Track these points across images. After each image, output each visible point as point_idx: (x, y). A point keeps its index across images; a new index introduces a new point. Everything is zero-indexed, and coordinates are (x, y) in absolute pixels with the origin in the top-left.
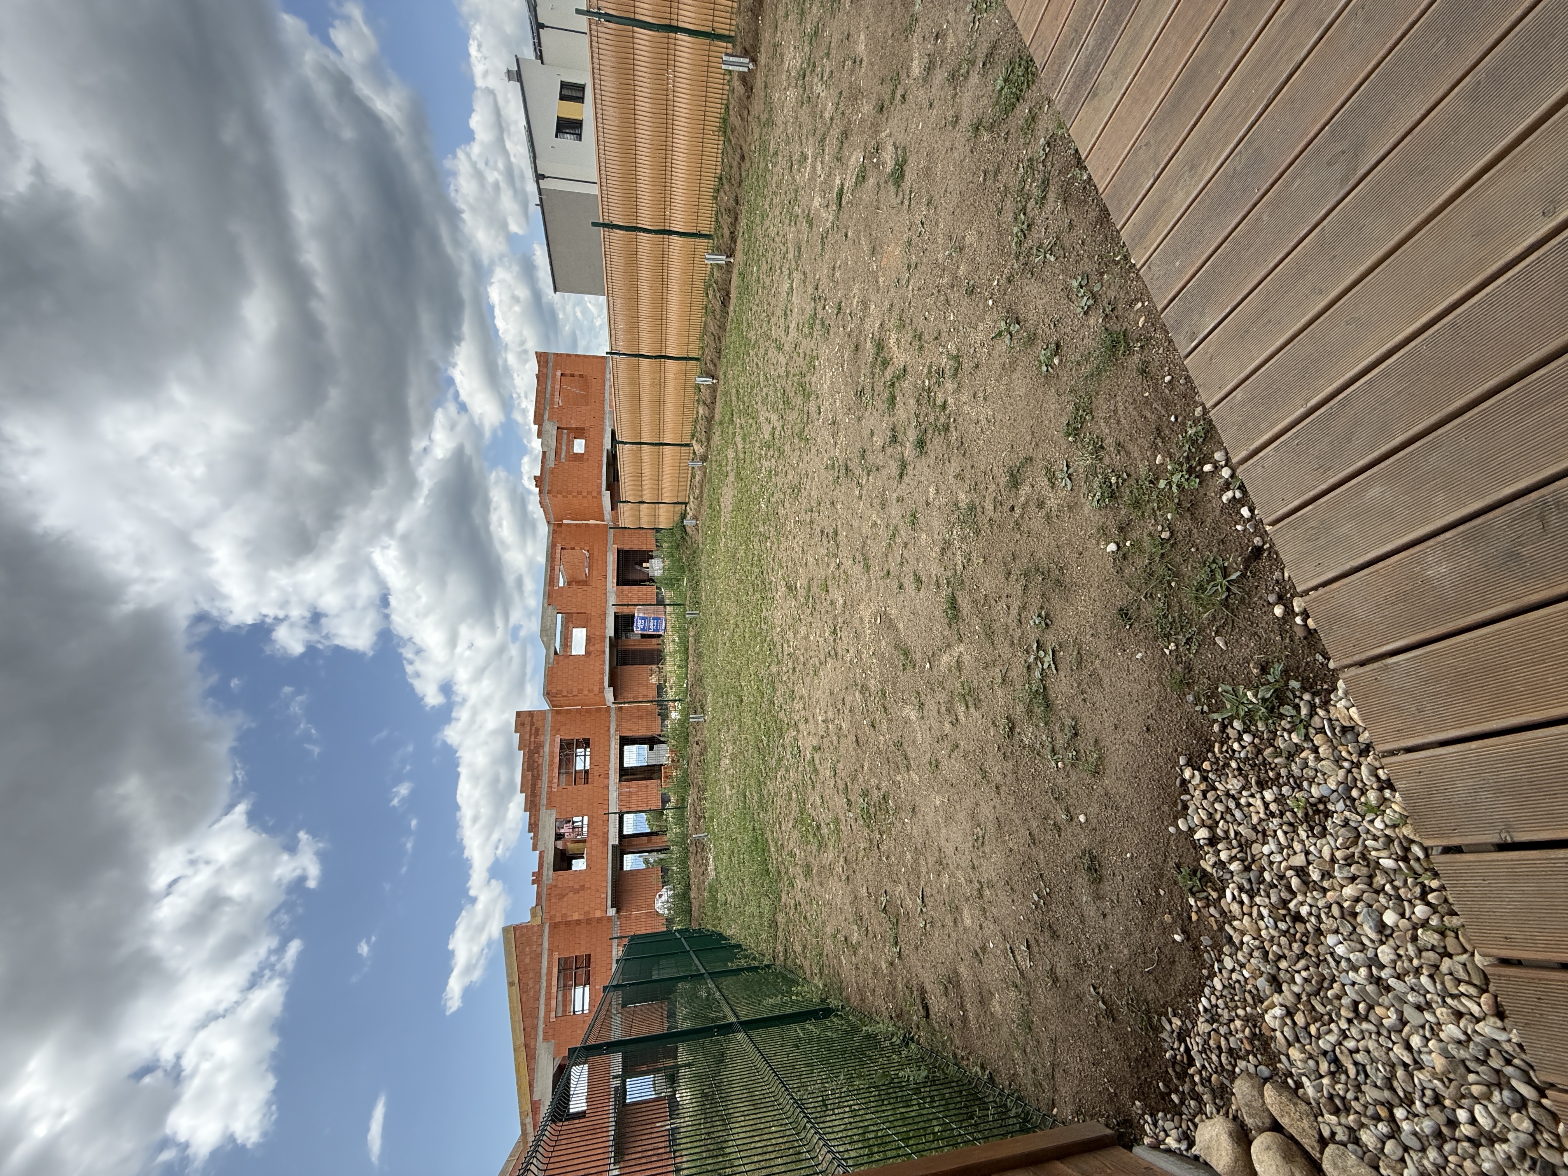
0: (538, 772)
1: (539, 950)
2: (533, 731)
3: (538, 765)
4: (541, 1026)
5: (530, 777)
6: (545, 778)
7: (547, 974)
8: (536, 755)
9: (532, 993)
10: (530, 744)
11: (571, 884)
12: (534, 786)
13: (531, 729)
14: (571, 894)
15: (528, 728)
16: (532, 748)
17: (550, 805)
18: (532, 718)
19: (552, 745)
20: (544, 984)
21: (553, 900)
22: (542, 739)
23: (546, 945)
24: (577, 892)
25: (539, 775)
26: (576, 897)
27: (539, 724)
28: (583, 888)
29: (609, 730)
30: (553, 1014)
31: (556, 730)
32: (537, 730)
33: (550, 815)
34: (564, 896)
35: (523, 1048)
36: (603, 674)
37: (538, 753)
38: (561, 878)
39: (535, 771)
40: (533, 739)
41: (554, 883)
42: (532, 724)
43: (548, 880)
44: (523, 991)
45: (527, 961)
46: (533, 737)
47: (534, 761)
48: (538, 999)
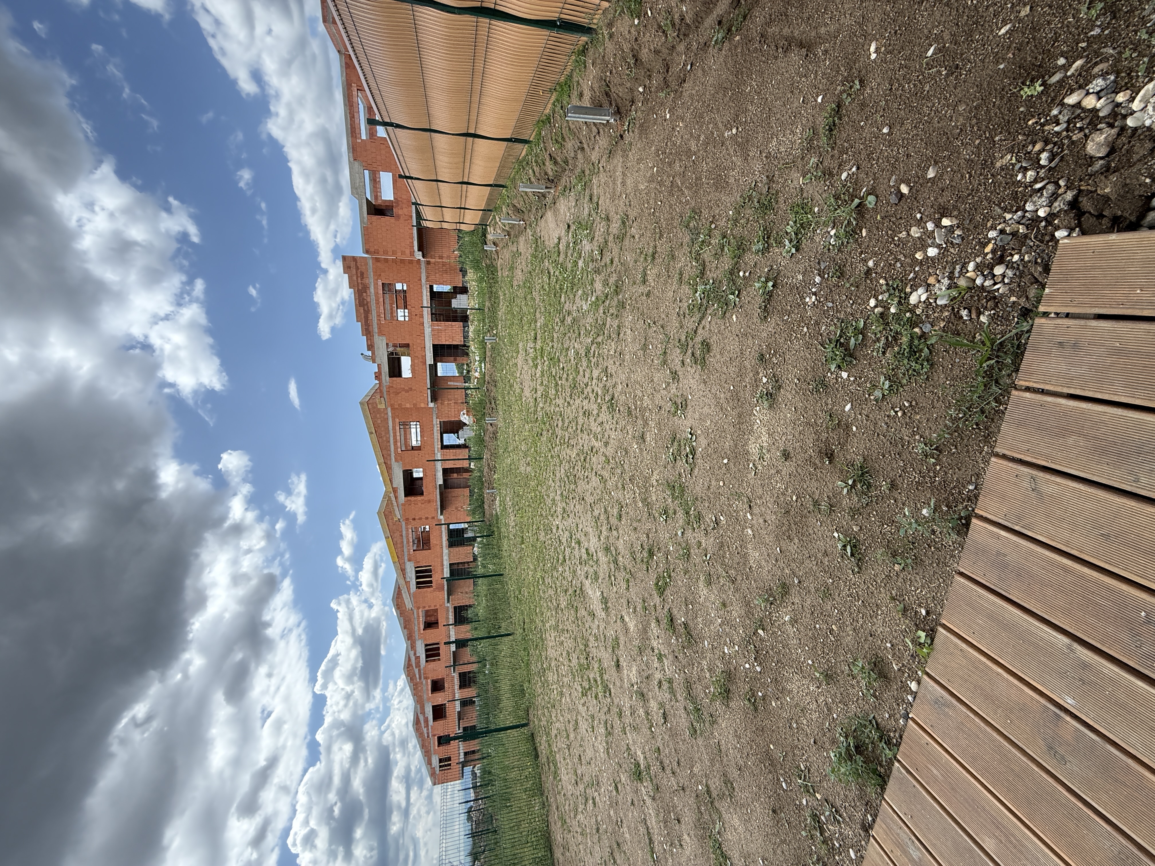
0: (368, 307)
1: (386, 416)
2: (359, 275)
3: (367, 303)
4: (393, 455)
5: (362, 311)
6: (374, 313)
7: (393, 430)
8: (364, 294)
9: (385, 439)
10: (358, 285)
11: (402, 386)
12: (366, 318)
13: (357, 273)
14: (403, 393)
15: (355, 271)
16: (360, 288)
17: (381, 333)
18: (356, 263)
19: (376, 288)
20: (392, 434)
21: (392, 395)
22: (367, 281)
23: (390, 414)
24: (407, 391)
25: (368, 309)
26: (407, 394)
27: (362, 268)
28: (411, 389)
29: (420, 280)
30: (399, 450)
31: (378, 276)
32: (362, 274)
33: (382, 340)
34: (398, 393)
35: (384, 464)
36: (412, 238)
37: (366, 292)
38: (395, 382)
39: (366, 307)
40: (359, 281)
41: (391, 385)
42: (357, 268)
43: (386, 382)
44: (379, 436)
45: (379, 422)
46: (359, 279)
47: (364, 299)
48: (389, 442)
